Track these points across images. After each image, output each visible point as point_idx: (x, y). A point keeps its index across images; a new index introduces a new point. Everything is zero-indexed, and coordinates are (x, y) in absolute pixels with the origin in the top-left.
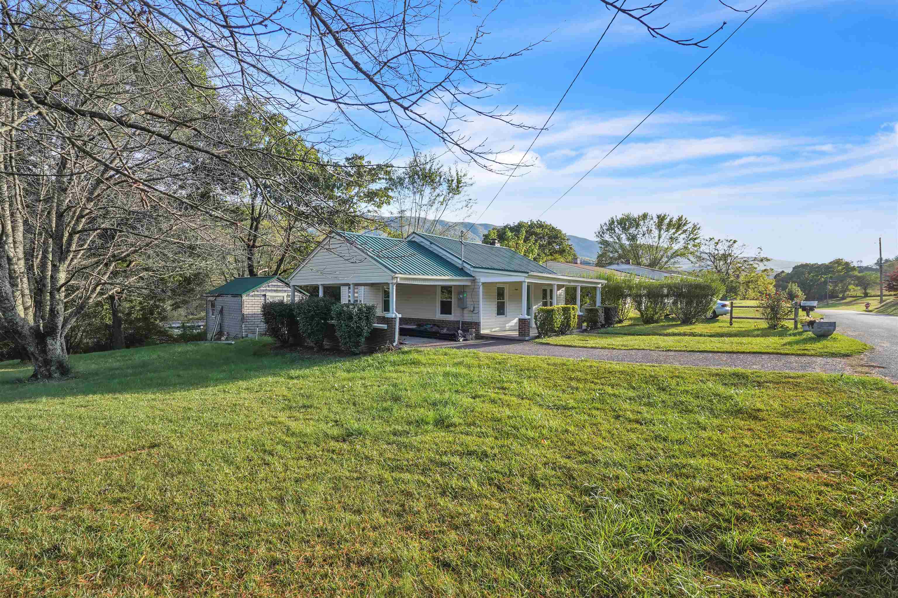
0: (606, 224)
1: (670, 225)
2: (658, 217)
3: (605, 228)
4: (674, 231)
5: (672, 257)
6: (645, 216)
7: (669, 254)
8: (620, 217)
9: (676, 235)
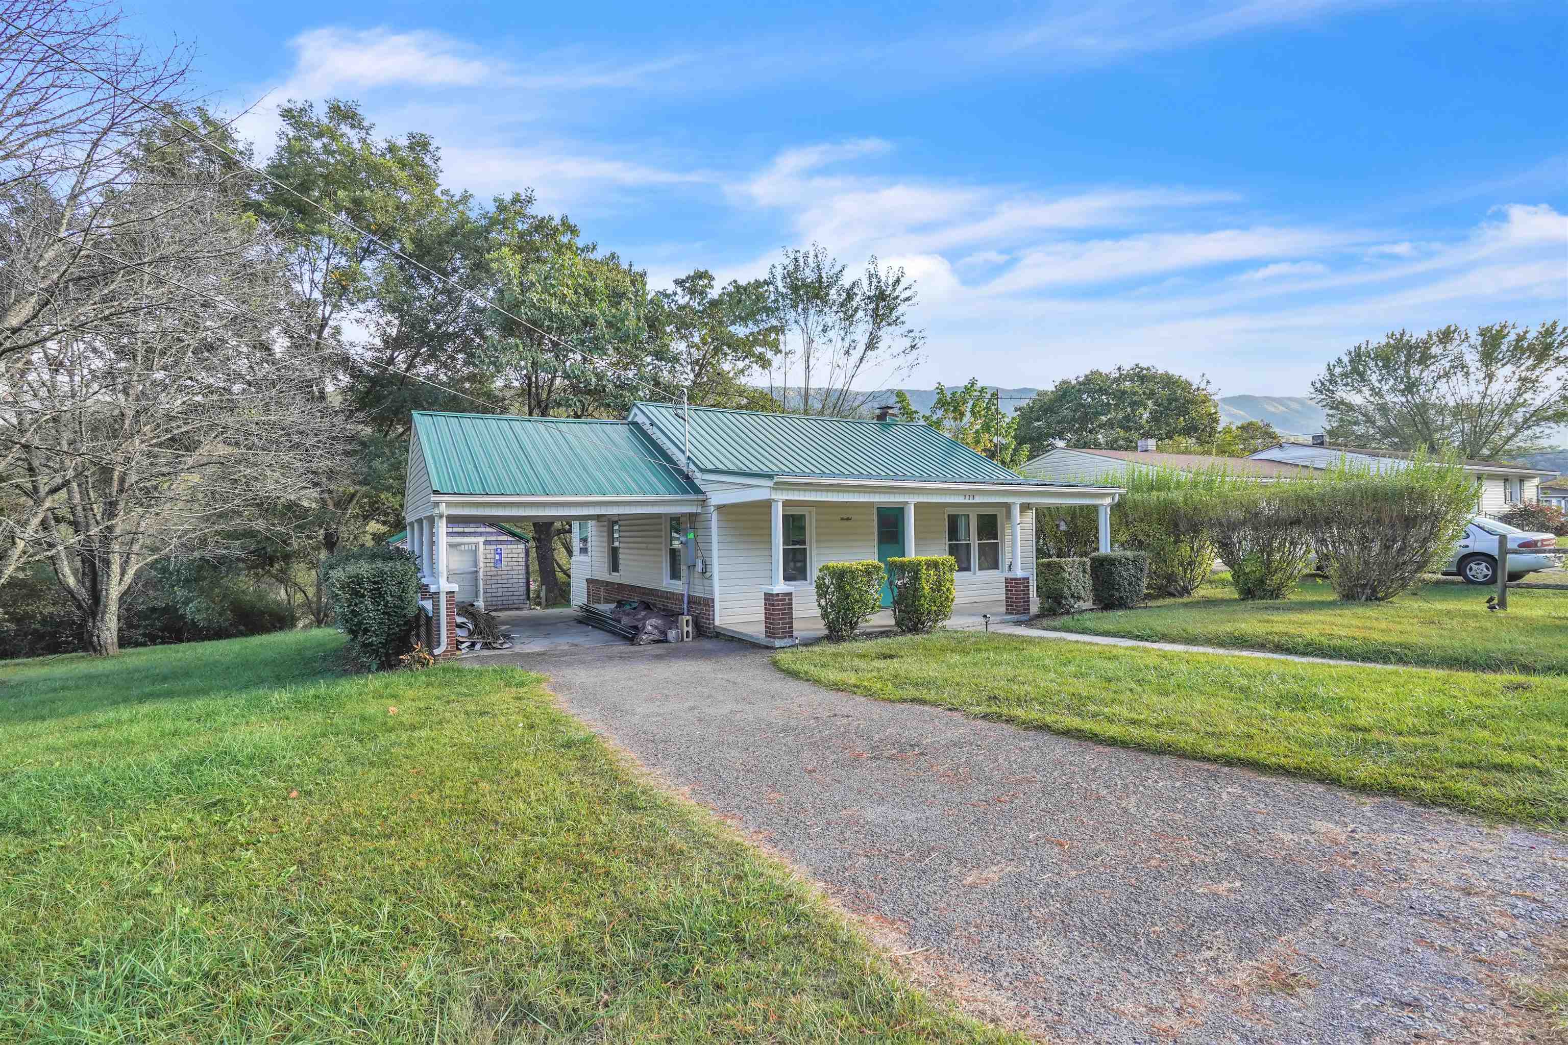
0: (1340, 361)
1: (1519, 349)
2: (1483, 333)
3: (1338, 370)
4: (1530, 362)
5: (1527, 423)
6: (1446, 336)
7: (1518, 417)
8: (1378, 340)
9: (1537, 373)
